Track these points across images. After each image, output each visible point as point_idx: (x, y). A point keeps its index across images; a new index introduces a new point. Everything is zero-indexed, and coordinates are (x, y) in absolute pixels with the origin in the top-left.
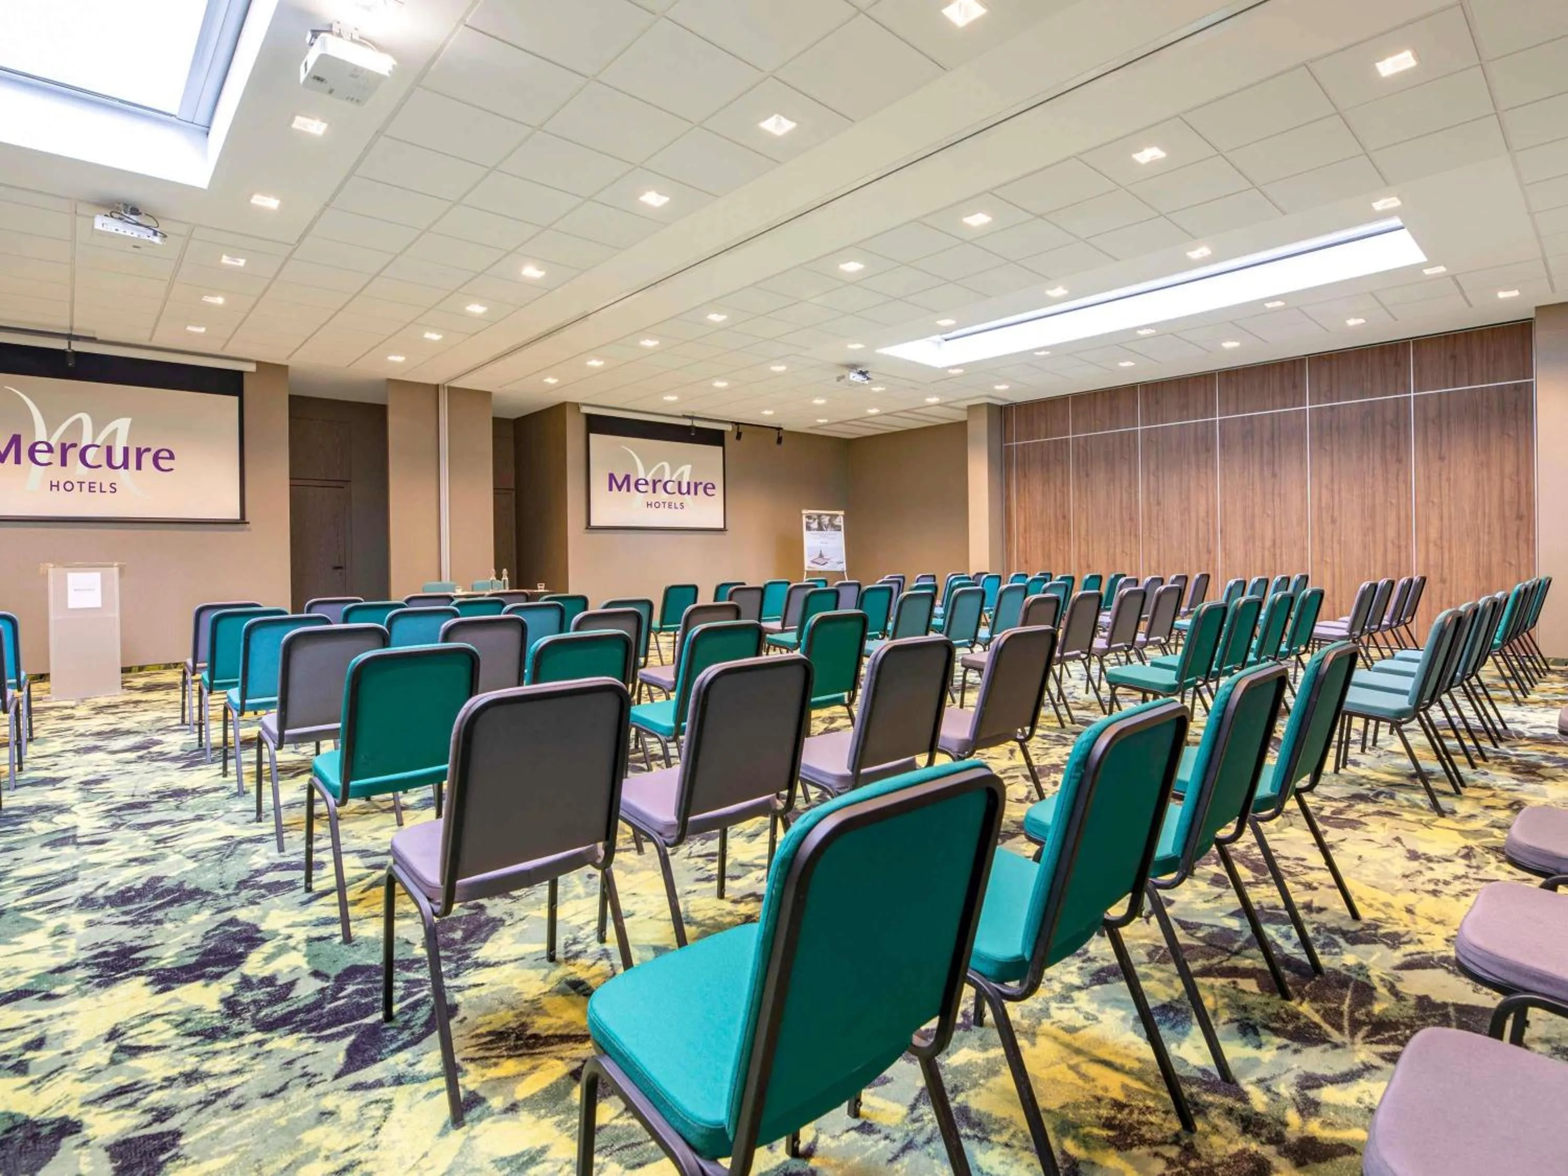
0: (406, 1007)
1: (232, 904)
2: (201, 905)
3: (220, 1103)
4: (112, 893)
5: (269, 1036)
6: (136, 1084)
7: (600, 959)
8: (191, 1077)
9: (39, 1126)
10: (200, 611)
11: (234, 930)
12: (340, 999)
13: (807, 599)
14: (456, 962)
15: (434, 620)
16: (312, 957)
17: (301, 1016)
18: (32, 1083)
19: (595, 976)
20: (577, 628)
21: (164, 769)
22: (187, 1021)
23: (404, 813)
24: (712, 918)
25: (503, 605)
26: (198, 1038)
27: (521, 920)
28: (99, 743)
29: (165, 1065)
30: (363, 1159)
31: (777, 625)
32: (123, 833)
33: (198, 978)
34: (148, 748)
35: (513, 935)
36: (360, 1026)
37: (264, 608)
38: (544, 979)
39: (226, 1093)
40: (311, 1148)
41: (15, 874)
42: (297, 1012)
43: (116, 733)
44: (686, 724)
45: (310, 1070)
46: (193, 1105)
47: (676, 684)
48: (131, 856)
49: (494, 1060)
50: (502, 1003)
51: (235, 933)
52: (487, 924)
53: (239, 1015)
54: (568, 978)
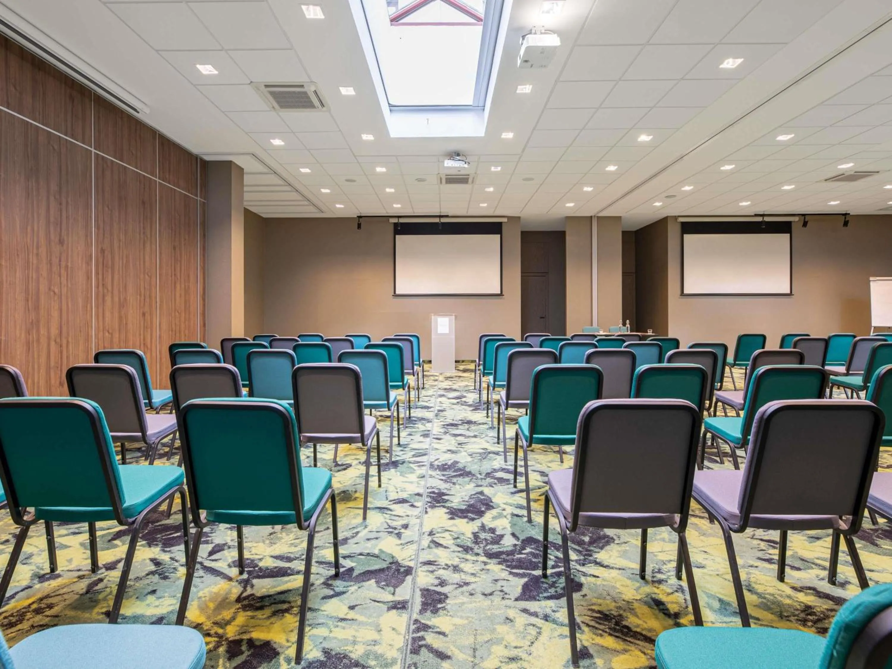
0: (555, 573)
1: (482, 484)
2: (471, 481)
3: (465, 588)
4: (440, 464)
5: (489, 561)
6: (435, 562)
7: (676, 591)
8: (456, 569)
9: (400, 566)
10: (482, 337)
11: (482, 497)
12: (522, 554)
13: (874, 351)
14: (584, 556)
15: (582, 349)
16: (513, 525)
17: (504, 556)
18: (401, 544)
19: (672, 603)
20: (670, 360)
21: (465, 410)
22: (458, 538)
23: (564, 456)
24: (773, 595)
25: (624, 341)
26: (460, 549)
27: (626, 543)
28: (445, 394)
29: (447, 557)
30: (523, 658)
31: (842, 369)
32: (448, 437)
33: (465, 517)
34: (461, 398)
35: (618, 551)
36: (530, 574)
37: (507, 337)
38: (637, 589)
39: (467, 584)
40: (500, 636)
41: (411, 446)
42: (502, 553)
43: (451, 390)
44: (751, 438)
45: (504, 589)
46: (454, 584)
47: (744, 404)
48: (449, 448)
49: (600, 632)
50: (609, 595)
51: (482, 499)
52: (604, 538)
53: (478, 544)
54: (654, 596)
